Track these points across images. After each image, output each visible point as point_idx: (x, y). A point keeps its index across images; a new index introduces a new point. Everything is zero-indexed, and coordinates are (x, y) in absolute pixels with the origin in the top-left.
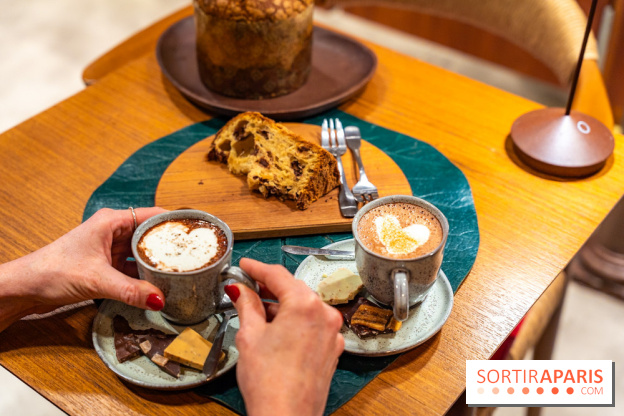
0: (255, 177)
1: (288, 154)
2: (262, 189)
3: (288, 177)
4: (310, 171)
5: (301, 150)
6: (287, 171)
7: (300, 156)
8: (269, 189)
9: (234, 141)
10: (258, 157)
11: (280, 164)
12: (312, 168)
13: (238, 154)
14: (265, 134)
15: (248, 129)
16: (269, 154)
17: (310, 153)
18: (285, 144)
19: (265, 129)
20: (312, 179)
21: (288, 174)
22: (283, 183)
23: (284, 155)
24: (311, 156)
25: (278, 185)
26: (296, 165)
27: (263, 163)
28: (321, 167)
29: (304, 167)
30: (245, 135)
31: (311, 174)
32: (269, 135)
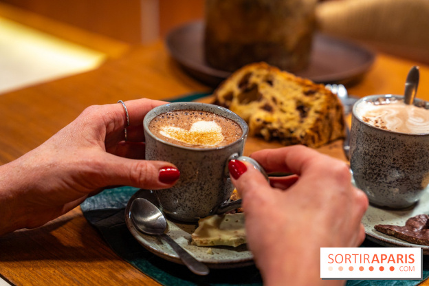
0: (258, 120)
1: (294, 98)
2: (264, 132)
3: (292, 119)
4: (317, 112)
5: (307, 94)
6: (291, 114)
7: (306, 99)
8: (272, 131)
9: (237, 91)
10: (262, 103)
11: (284, 108)
12: (319, 108)
13: (241, 101)
14: (270, 83)
15: (253, 79)
16: (274, 100)
17: (317, 95)
18: (290, 90)
19: (270, 79)
20: (318, 120)
21: (293, 116)
22: (288, 125)
23: (288, 100)
24: (318, 98)
25: (282, 127)
26: (302, 109)
27: (267, 108)
28: (328, 108)
29: (309, 109)
30: (249, 86)
31: (317, 116)
32: (275, 83)
